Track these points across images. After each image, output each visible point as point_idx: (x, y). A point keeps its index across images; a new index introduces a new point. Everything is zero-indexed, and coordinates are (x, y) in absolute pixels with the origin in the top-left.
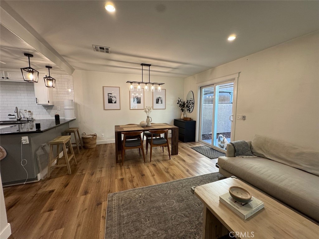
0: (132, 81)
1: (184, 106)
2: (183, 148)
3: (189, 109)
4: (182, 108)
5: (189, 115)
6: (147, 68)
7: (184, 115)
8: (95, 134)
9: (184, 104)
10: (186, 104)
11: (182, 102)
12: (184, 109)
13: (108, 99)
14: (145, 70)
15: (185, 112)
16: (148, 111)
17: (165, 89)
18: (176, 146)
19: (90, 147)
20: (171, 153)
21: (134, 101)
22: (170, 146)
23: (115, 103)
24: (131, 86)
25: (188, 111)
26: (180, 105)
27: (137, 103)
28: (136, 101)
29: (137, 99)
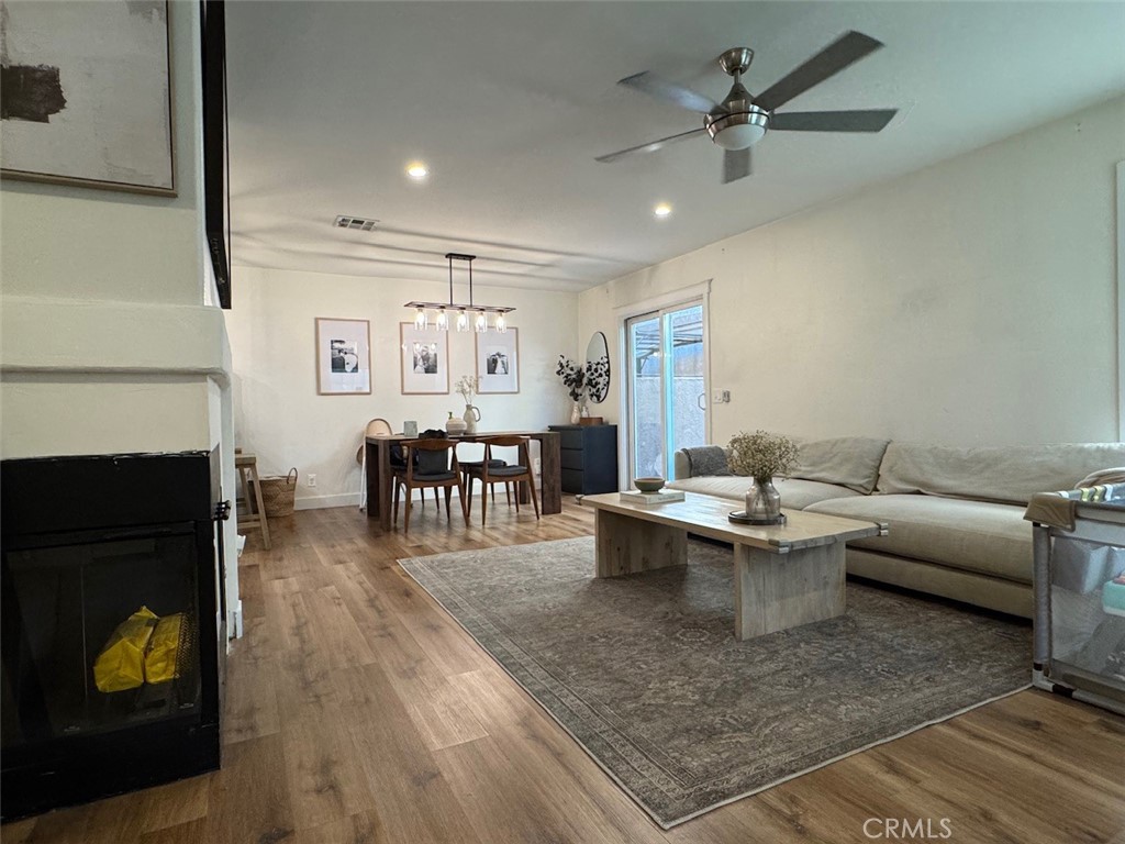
0: (420, 302)
1: (581, 381)
3: (598, 390)
4: (574, 390)
5: (595, 410)
6: (465, 263)
7: (580, 411)
8: (294, 471)
9: (580, 374)
10: (587, 375)
11: (572, 369)
12: (579, 391)
13: (333, 360)
14: (456, 268)
15: (584, 402)
16: (468, 390)
17: (517, 329)
18: (554, 488)
19: (278, 514)
20: (540, 513)
21: (415, 366)
22: (539, 504)
23: (355, 369)
24: (420, 317)
25: (595, 397)
26: (567, 377)
27: (426, 372)
28: (421, 367)
29: (423, 361)
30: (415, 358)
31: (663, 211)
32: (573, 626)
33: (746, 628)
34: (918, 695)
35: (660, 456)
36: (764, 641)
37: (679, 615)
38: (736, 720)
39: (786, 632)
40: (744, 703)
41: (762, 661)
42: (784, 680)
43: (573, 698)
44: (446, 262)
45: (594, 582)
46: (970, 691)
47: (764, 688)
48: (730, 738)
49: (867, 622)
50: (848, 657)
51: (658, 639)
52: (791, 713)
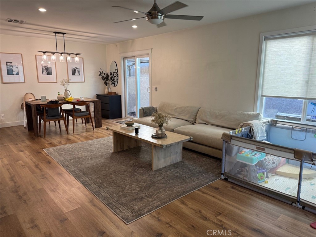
0: (45, 51)
1: (108, 78)
2: (107, 123)
3: (114, 82)
4: (105, 82)
5: (113, 89)
6: (62, 36)
7: (108, 89)
9: (107, 76)
11: (104, 74)
12: (107, 82)
13: (7, 69)
15: (109, 86)
16: (65, 84)
17: (83, 58)
18: (99, 119)
20: (94, 127)
21: (43, 72)
22: (94, 123)
23: (17, 74)
24: (45, 57)
25: (113, 84)
26: (103, 77)
27: (47, 75)
28: (45, 73)
29: (46, 70)
30: (43, 69)
31: (135, 27)
32: (105, 170)
33: (155, 167)
34: (194, 183)
35: (136, 106)
36: (160, 170)
37: (137, 164)
38: (148, 194)
39: (166, 167)
40: (151, 190)
41: (157, 177)
42: (162, 182)
43: (105, 193)
44: (55, 34)
45: (112, 154)
46: (206, 181)
47: (157, 185)
48: (146, 200)
49: (187, 162)
50: (180, 174)
51: (130, 172)
52: (162, 191)
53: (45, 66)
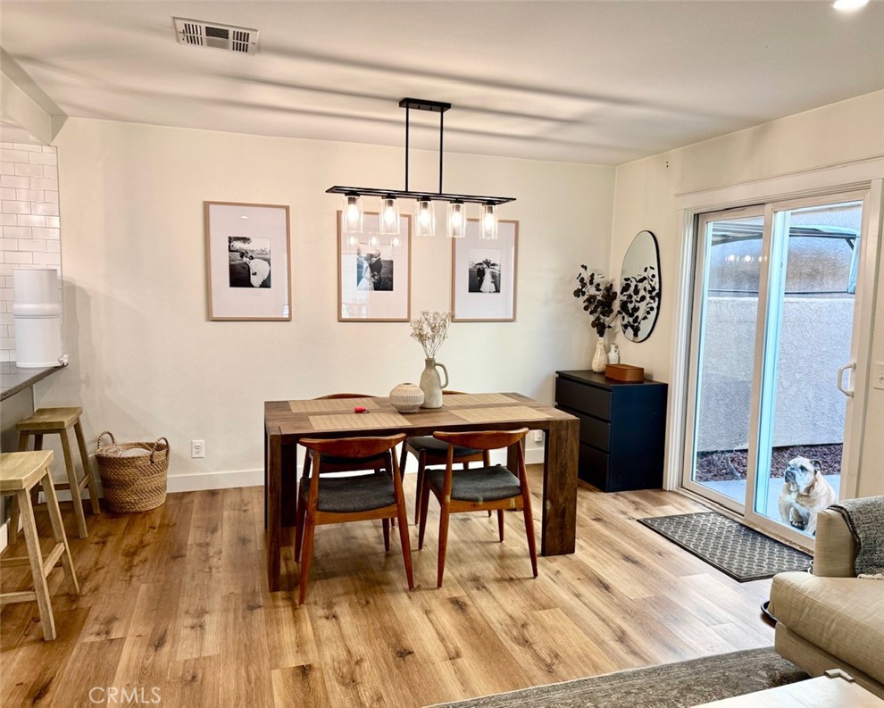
0: (353, 185)
1: (609, 305)
2: (598, 520)
3: (636, 320)
4: (598, 319)
5: (630, 353)
6: (433, 117)
7: (607, 350)
8: (163, 442)
9: (610, 295)
10: (620, 298)
11: (598, 288)
12: (607, 320)
13: (232, 267)
14: (419, 126)
15: (614, 336)
16: (430, 333)
17: (517, 223)
18: (564, 511)
19: (137, 508)
21: (359, 279)
23: (266, 284)
24: (353, 213)
25: (630, 331)
26: (591, 299)
27: (376, 289)
28: (367, 281)
29: (372, 271)
30: (360, 267)
44: (400, 114)
53: (372, 256)
